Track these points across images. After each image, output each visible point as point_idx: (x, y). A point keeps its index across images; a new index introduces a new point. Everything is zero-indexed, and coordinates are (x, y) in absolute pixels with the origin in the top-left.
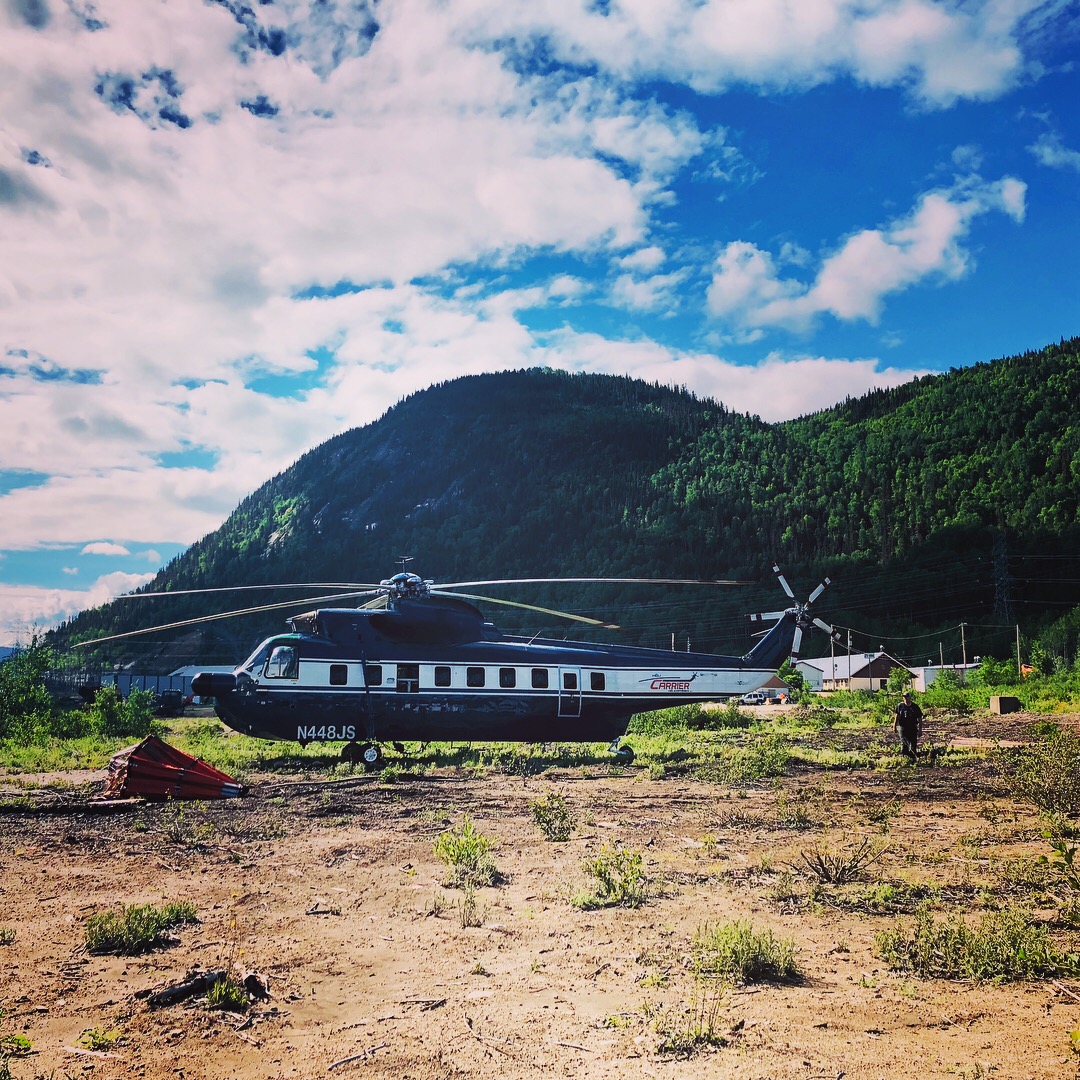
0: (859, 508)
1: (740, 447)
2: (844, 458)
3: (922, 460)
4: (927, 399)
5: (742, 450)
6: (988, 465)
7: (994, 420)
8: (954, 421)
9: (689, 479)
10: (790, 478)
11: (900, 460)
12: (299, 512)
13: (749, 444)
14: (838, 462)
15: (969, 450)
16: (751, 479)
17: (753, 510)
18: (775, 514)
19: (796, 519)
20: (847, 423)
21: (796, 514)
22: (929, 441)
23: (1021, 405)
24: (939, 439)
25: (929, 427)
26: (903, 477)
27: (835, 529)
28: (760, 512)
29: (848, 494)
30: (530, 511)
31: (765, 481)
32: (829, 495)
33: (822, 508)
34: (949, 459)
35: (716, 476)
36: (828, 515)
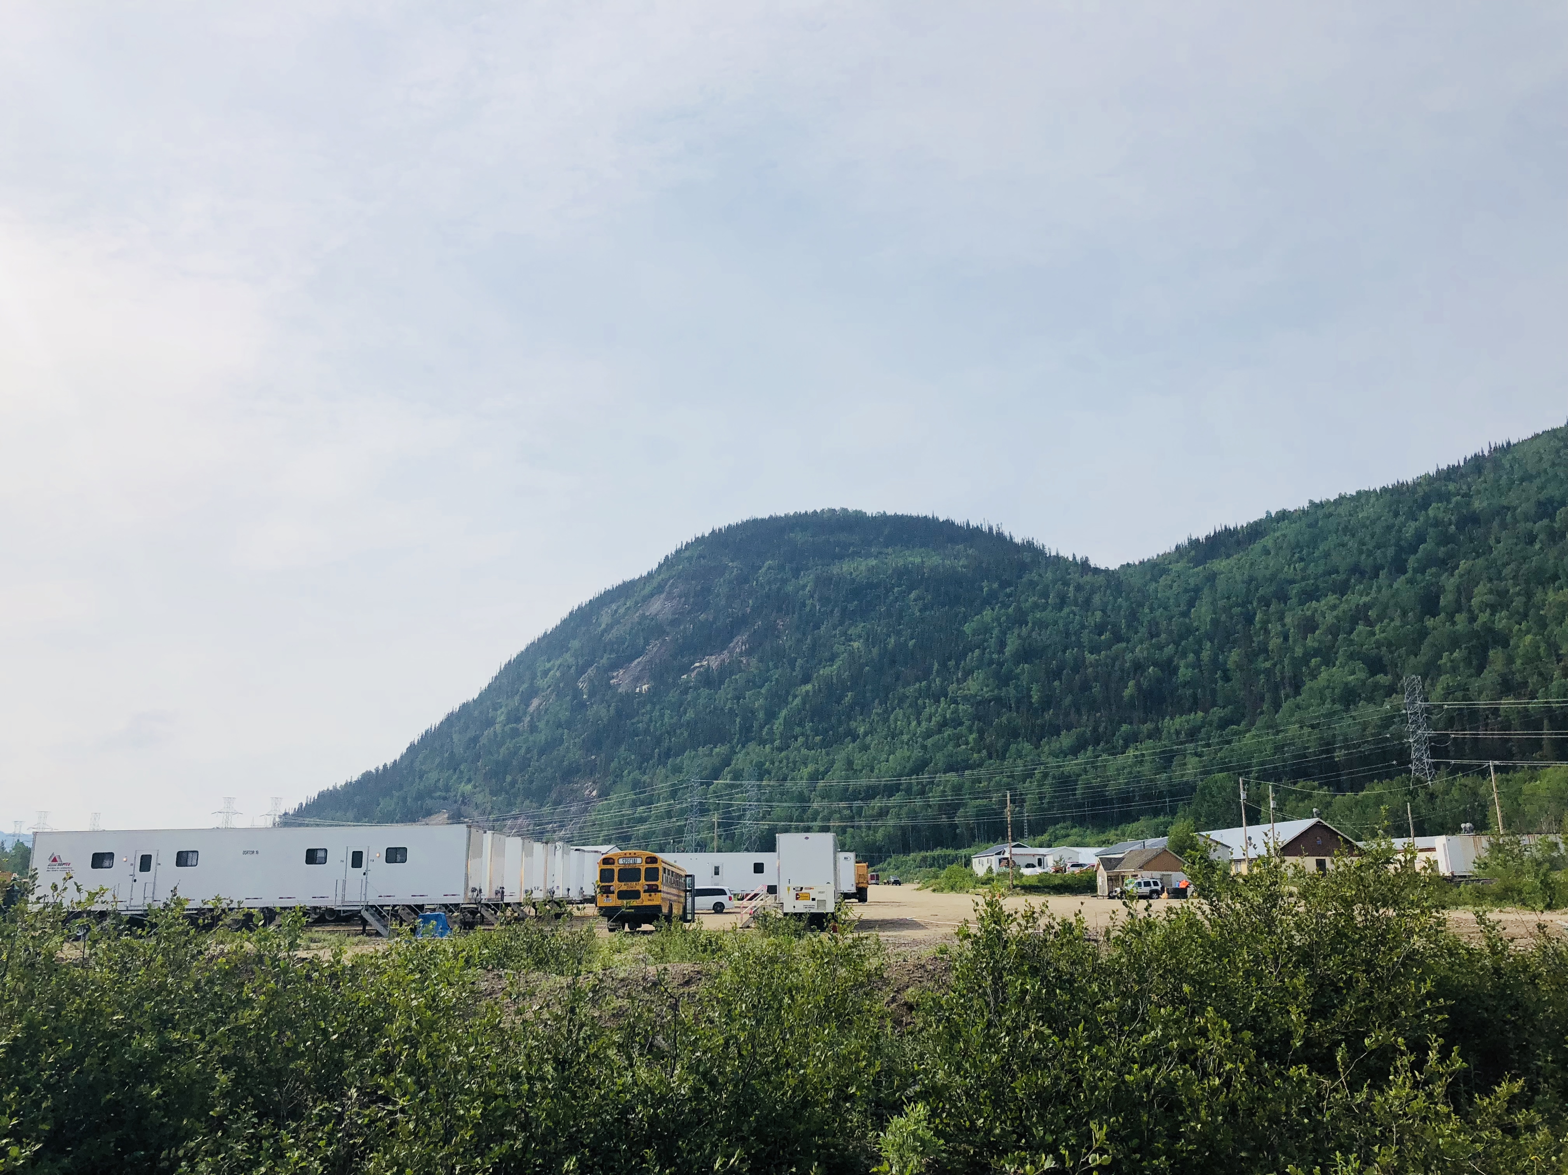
0: (1214, 660)
1: (1067, 592)
2: (1191, 604)
3: (1286, 603)
4: (1285, 536)
5: (1071, 595)
6: (1367, 607)
7: (1368, 556)
8: (1319, 558)
9: (1009, 628)
10: (1129, 626)
11: (1259, 601)
12: (563, 675)
13: (1079, 588)
14: (1183, 608)
15: (1342, 589)
16: (1083, 627)
17: (1087, 662)
18: (1113, 666)
19: (1139, 672)
20: (1192, 565)
21: (1138, 667)
22: (1292, 582)
23: (1400, 539)
24: (1303, 579)
25: (1289, 565)
26: (1265, 622)
27: (1186, 684)
28: (1097, 663)
29: (1199, 642)
30: (824, 667)
31: (1100, 629)
32: (1177, 644)
33: (1170, 660)
34: (1318, 601)
35: (1042, 625)
36: (1177, 668)
